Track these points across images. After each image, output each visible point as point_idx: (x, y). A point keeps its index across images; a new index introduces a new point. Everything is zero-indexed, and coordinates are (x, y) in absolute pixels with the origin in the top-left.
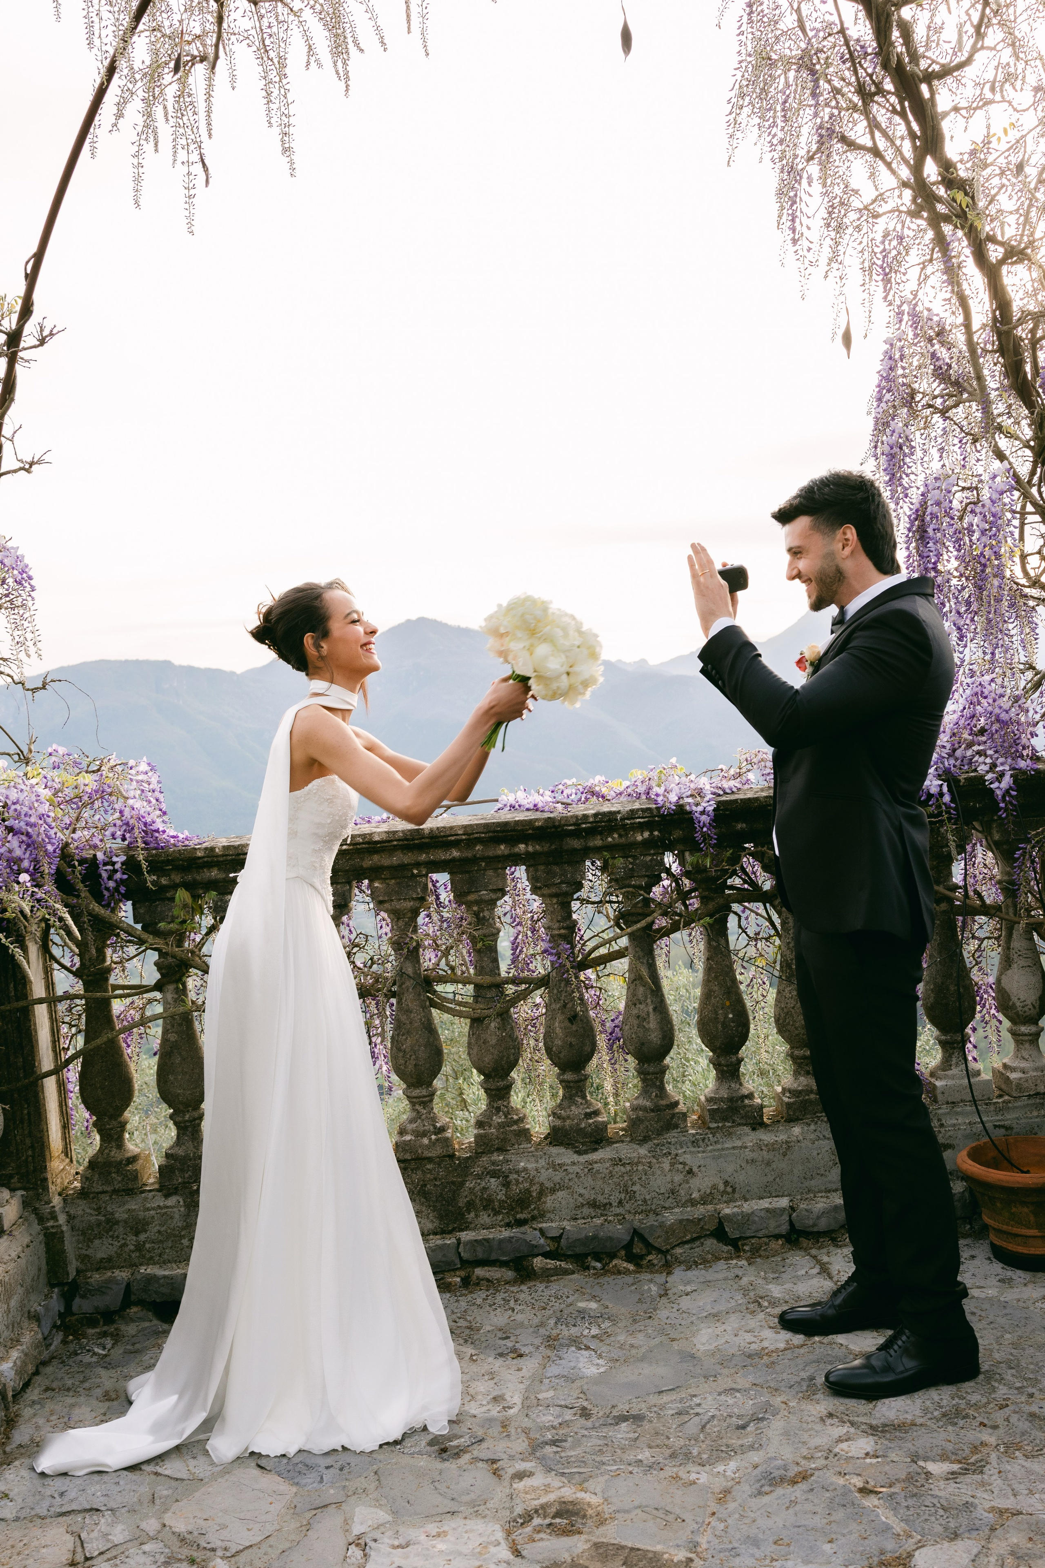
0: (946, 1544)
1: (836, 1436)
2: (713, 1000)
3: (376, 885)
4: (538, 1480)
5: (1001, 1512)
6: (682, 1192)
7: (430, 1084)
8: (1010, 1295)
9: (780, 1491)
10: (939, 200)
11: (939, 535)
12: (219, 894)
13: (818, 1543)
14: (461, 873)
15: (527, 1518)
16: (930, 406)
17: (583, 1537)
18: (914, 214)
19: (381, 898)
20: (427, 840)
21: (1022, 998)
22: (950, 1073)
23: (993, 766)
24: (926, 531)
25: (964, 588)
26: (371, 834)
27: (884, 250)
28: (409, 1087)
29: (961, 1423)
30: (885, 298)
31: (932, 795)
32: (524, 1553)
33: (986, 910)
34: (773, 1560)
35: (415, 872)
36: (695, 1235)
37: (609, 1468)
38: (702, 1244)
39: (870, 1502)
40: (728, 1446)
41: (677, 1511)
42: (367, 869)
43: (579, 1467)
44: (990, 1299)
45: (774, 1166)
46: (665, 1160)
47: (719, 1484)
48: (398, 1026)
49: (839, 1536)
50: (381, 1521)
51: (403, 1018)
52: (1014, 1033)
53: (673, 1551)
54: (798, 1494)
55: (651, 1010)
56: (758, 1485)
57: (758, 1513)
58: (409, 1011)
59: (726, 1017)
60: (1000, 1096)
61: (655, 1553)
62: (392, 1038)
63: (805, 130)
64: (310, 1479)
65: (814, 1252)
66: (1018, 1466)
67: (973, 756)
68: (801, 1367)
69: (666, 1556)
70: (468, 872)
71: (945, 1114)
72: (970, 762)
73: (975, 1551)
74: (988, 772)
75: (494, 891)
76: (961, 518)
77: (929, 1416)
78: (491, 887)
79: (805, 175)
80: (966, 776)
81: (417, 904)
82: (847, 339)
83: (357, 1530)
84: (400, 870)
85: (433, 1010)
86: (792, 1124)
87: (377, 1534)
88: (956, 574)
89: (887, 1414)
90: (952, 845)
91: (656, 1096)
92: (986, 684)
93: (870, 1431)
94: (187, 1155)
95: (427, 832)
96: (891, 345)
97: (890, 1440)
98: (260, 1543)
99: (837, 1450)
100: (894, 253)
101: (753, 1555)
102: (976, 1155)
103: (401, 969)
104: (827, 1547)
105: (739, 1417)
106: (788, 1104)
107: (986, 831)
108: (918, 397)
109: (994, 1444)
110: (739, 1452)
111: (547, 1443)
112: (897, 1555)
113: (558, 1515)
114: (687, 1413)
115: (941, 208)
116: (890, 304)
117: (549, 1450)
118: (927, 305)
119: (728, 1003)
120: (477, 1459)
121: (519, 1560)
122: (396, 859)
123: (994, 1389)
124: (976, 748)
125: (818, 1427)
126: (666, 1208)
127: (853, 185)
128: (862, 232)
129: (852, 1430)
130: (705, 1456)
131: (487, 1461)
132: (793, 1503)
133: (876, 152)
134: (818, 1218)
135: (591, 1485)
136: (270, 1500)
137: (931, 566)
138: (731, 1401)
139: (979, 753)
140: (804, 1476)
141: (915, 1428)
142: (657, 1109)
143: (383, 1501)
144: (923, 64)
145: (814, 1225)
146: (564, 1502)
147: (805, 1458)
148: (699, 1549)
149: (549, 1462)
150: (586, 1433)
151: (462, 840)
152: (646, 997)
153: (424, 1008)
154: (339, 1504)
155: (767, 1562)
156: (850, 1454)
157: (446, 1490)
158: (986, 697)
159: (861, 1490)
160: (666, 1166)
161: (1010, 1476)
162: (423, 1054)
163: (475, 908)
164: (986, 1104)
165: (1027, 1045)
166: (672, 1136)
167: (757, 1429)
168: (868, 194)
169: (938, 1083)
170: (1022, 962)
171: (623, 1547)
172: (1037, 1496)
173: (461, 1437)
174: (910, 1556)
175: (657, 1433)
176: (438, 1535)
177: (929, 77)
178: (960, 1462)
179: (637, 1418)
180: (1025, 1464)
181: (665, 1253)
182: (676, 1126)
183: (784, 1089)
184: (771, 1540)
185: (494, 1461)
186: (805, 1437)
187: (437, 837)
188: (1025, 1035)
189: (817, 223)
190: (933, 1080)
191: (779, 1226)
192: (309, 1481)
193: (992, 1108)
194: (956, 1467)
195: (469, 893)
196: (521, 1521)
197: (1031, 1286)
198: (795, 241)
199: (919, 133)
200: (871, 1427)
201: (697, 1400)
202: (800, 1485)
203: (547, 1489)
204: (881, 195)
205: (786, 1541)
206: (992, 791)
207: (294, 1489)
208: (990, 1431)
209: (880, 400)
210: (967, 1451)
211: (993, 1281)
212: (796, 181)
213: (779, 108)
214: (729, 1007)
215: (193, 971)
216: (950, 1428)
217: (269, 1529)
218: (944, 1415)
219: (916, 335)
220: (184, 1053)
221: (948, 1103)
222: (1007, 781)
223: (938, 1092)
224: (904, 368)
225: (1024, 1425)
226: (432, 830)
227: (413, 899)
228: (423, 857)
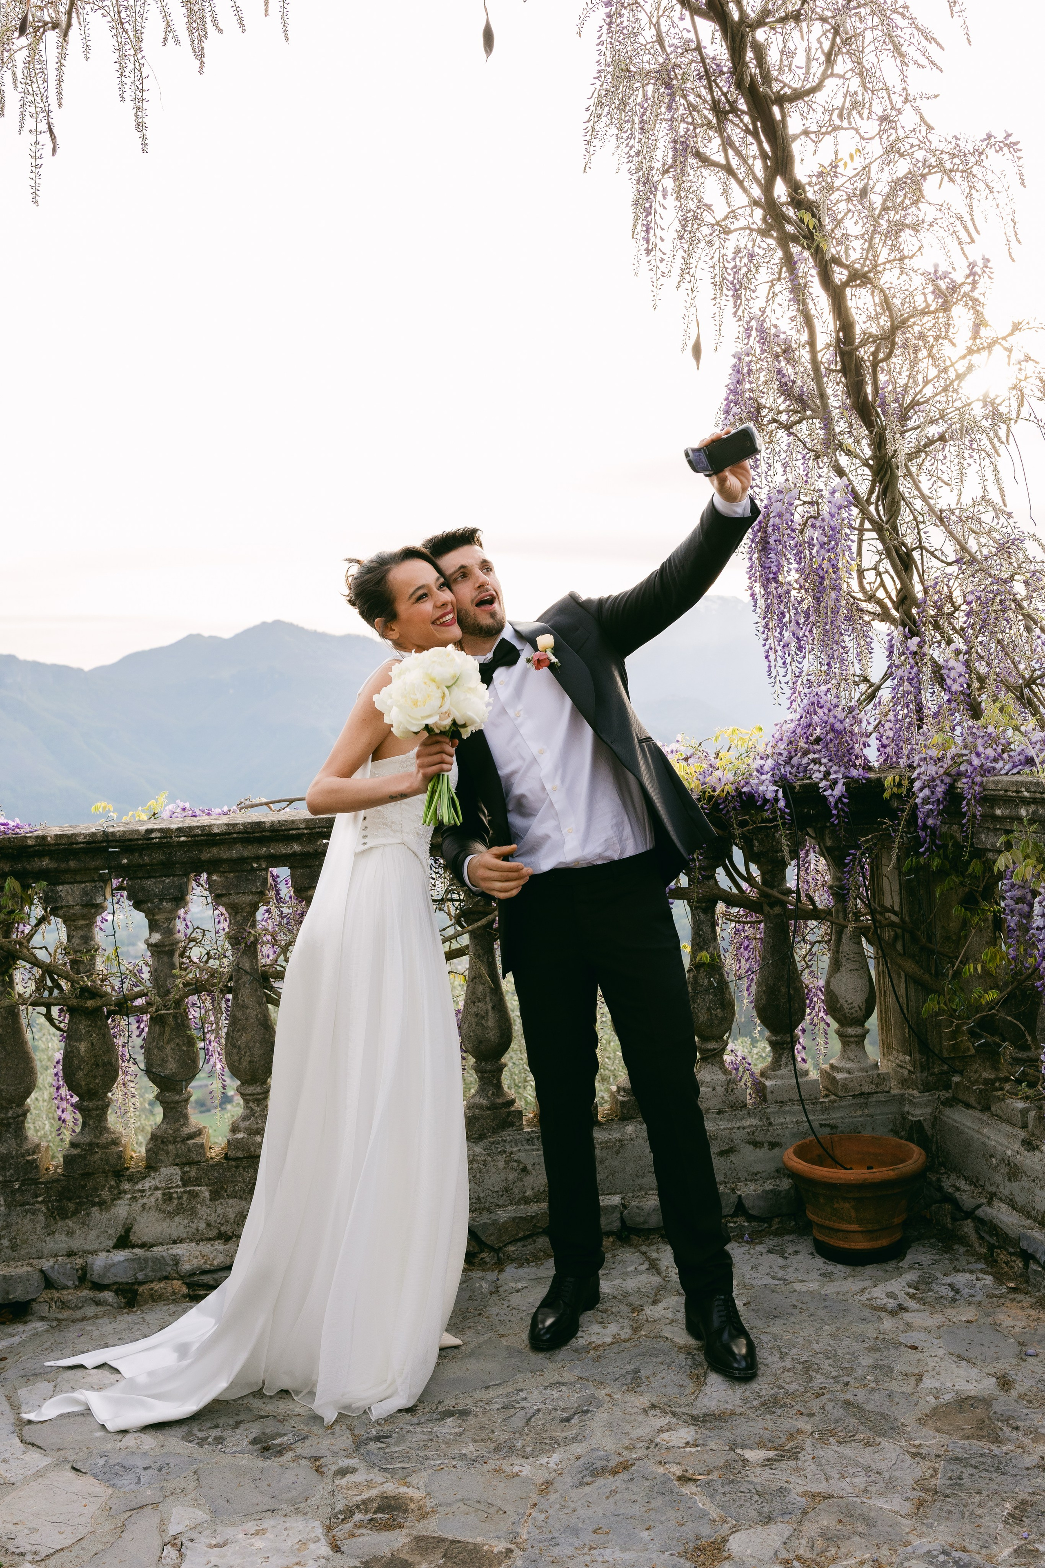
0: (759, 1528)
1: (658, 1427)
3: (214, 878)
4: (360, 1477)
5: (813, 1496)
6: (516, 1190)
8: (831, 1289)
9: (601, 1481)
10: (789, 220)
11: (780, 547)
12: (50, 884)
13: (636, 1531)
14: (302, 868)
15: (349, 1512)
16: (774, 421)
17: (404, 1531)
18: (764, 233)
19: (219, 892)
20: (268, 834)
21: (850, 1001)
22: (779, 1072)
23: (827, 774)
24: (768, 543)
25: (803, 600)
26: (210, 826)
27: (735, 267)
28: (245, 1083)
29: (779, 1411)
30: (735, 313)
31: (768, 801)
32: (343, 1549)
33: (816, 914)
34: (591, 1548)
35: (255, 865)
36: (527, 1233)
37: (433, 1463)
38: (535, 1241)
39: (688, 1489)
40: (551, 1438)
41: (499, 1503)
42: (206, 861)
43: (403, 1462)
44: (811, 1292)
45: (607, 1163)
46: (499, 1157)
47: (541, 1476)
48: (234, 1022)
49: (657, 1524)
50: (199, 1521)
51: (239, 1014)
52: (841, 1035)
53: (493, 1542)
54: (618, 1484)
55: (490, 1008)
56: (579, 1476)
57: (579, 1503)
58: (244, 1007)
60: (827, 1096)
61: (475, 1544)
62: (227, 1034)
63: (661, 144)
64: (127, 1480)
65: (644, 1248)
66: (830, 1452)
67: (809, 764)
68: (626, 1360)
69: (486, 1548)
70: (309, 867)
71: (774, 1113)
72: (805, 770)
73: (787, 1534)
74: (822, 780)
76: (802, 532)
77: (749, 1405)
79: (660, 188)
80: (801, 783)
81: (256, 899)
82: (697, 351)
83: (173, 1530)
84: (239, 865)
85: (270, 1006)
86: (626, 1123)
87: (194, 1534)
88: (797, 586)
89: (708, 1404)
90: (786, 849)
91: (493, 1094)
92: (822, 694)
93: (690, 1421)
94: (10, 1153)
95: (267, 825)
96: (740, 359)
97: (710, 1430)
98: (71, 1546)
99: (658, 1440)
100: (744, 270)
101: (572, 1544)
102: (801, 1153)
103: (238, 964)
104: (645, 1535)
105: (564, 1410)
106: (622, 1103)
107: (819, 838)
108: (764, 412)
109: (810, 1431)
110: (563, 1444)
111: (371, 1440)
112: (712, 1540)
113: (379, 1510)
114: (513, 1407)
115: (790, 228)
116: (740, 320)
117: (373, 1446)
118: (774, 321)
120: (299, 1457)
121: (338, 1555)
122: (235, 852)
123: (811, 1378)
124: (811, 756)
125: (641, 1418)
126: (499, 1206)
127: (706, 200)
128: (714, 248)
129: (674, 1420)
130: (529, 1449)
131: (310, 1458)
132: (614, 1492)
133: (729, 170)
134: (649, 1214)
135: (414, 1479)
136: (84, 1502)
137: (771, 576)
138: (556, 1395)
139: (814, 761)
140: (625, 1466)
141: (734, 1417)
142: (493, 1107)
143: (202, 1501)
144: (776, 87)
145: (645, 1222)
146: (386, 1498)
147: (627, 1448)
148: (519, 1540)
149: (373, 1458)
150: (411, 1428)
151: (303, 834)
152: (485, 995)
153: (260, 1004)
154: (155, 1505)
155: (586, 1550)
156: (671, 1444)
157: (266, 1488)
158: (822, 707)
159: (680, 1478)
160: (501, 1164)
161: (823, 1461)
162: (258, 1051)
164: (813, 1104)
165: (853, 1047)
166: (508, 1134)
167: (581, 1421)
168: (720, 210)
169: (768, 1083)
170: (850, 966)
171: (443, 1540)
172: (848, 1480)
173: (285, 1435)
174: (725, 1540)
175: (482, 1428)
176: (257, 1533)
177: (781, 100)
178: (776, 1449)
179: (464, 1413)
180: (838, 1449)
181: (497, 1251)
182: (512, 1124)
183: (619, 1088)
184: (590, 1529)
185: (317, 1459)
186: (628, 1428)
187: (278, 831)
188: (852, 1036)
189: (670, 235)
190: (762, 1080)
191: (610, 1224)
192: (126, 1482)
193: (818, 1107)
194: (772, 1454)
196: (342, 1517)
197: (850, 1280)
198: (648, 252)
199: (770, 154)
200: (693, 1417)
201: (523, 1394)
202: (621, 1475)
203: (370, 1484)
204: (733, 211)
205: (605, 1529)
206: (825, 798)
207: (110, 1491)
208: (806, 1418)
209: (727, 412)
210: (784, 1439)
211: (815, 1275)
212: (651, 192)
213: (637, 120)
215: (20, 963)
216: (768, 1417)
217: (82, 1532)
218: (763, 1404)
219: (763, 351)
220: (9, 1048)
221: (776, 1102)
222: (839, 789)
223: (768, 1091)
224: (750, 383)
225: (839, 1412)
226: (273, 823)
227: (252, 893)
228: (264, 850)
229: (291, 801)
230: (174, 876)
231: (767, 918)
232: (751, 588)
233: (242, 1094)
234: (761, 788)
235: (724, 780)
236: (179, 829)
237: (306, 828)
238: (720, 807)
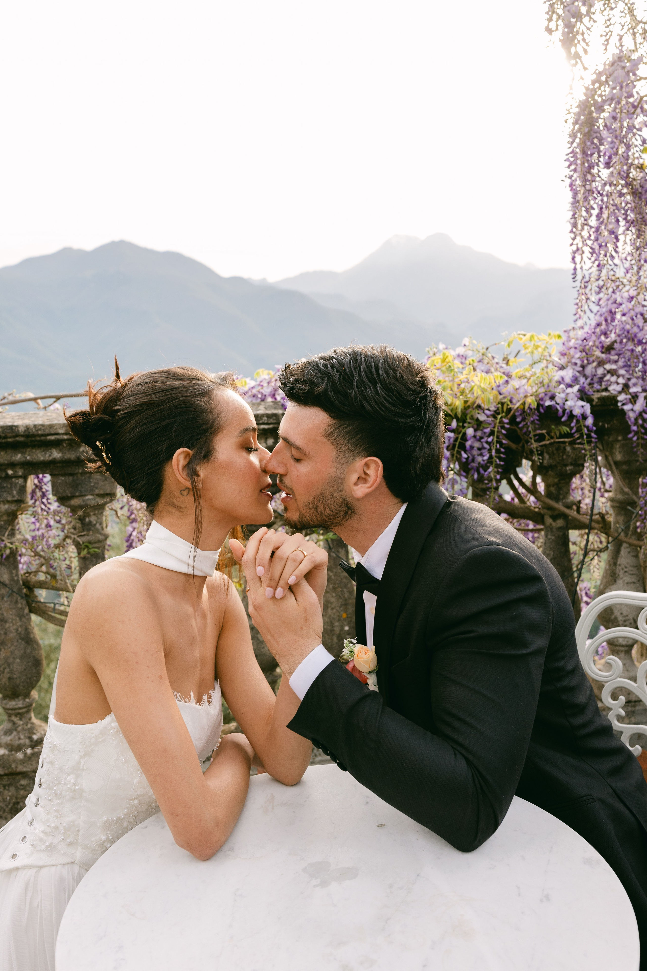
2: (330, 612)
7: (27, 695)
14: (64, 475)
20: (22, 439)
21: (625, 613)
23: (626, 387)
28: (6, 697)
31: (573, 417)
35: (10, 472)
59: (342, 629)
67: (604, 375)
70: (72, 475)
72: (601, 380)
74: (620, 393)
75: (102, 496)
78: (97, 491)
80: (599, 395)
81: (13, 507)
85: (33, 617)
95: (22, 429)
119: (344, 616)
124: (608, 367)
139: (612, 372)
151: (63, 440)
153: (21, 615)
162: (18, 666)
163: (80, 513)
170: (628, 578)
187: (33, 436)
188: (623, 646)
195: (72, 497)
206: (623, 413)
214: (345, 620)
222: (640, 403)
226: (27, 428)
227: (8, 502)
228: (18, 457)
229: (58, 398)
231: (549, 529)
235: (522, 393)
237: (66, 434)
238: (518, 420)
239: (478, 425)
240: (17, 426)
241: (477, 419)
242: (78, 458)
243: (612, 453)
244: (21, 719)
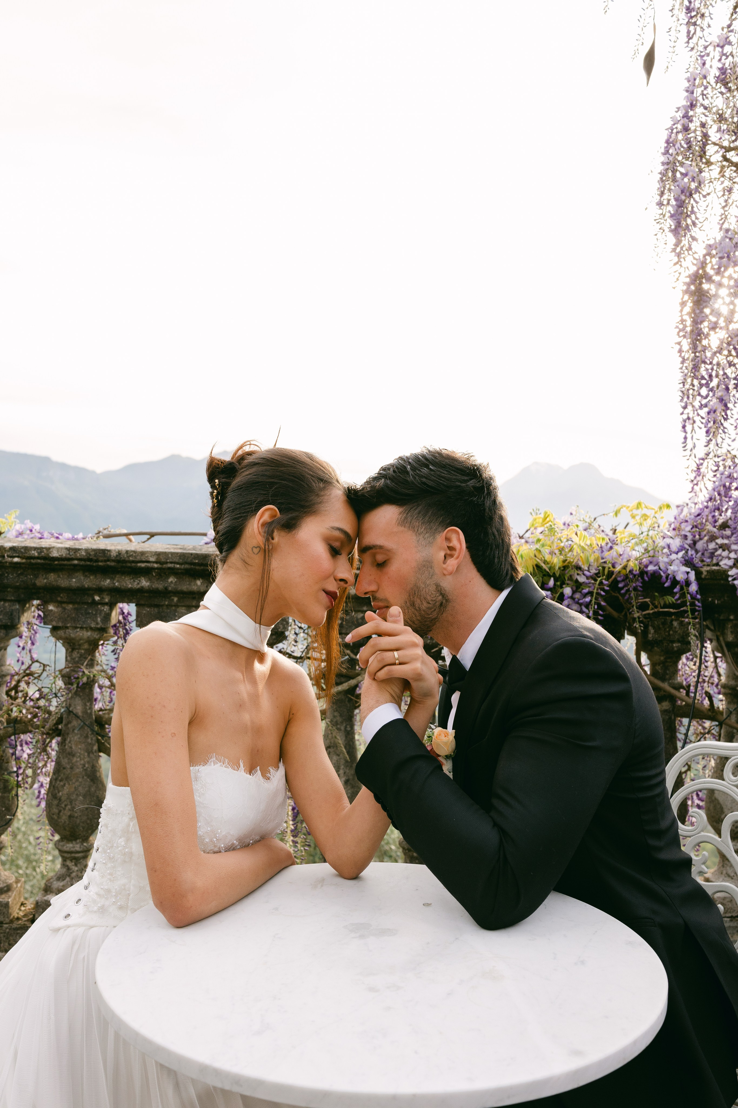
3: (51, 607)
7: (86, 840)
14: (150, 606)
19: (56, 624)
20: (113, 564)
23: (737, 561)
26: (48, 549)
28: (64, 838)
31: (676, 583)
35: (97, 598)
42: (39, 588)
48: (59, 769)
51: (64, 762)
58: (72, 754)
67: (716, 550)
70: (157, 606)
72: (712, 555)
74: (731, 567)
80: (708, 568)
81: (96, 635)
84: (79, 596)
85: (100, 755)
95: (114, 554)
103: (69, 705)
124: (720, 541)
139: (723, 547)
151: (153, 569)
153: (89, 752)
162: (80, 804)
187: (125, 561)
206: (734, 588)
226: (119, 553)
227: (92, 629)
228: (107, 583)
229: (152, 535)
230: (5, 600)
232: (679, 343)
233: (60, 851)
234: (672, 568)
235: (625, 557)
236: (13, 549)
237: (156, 562)
238: (620, 585)
239: (577, 586)
240: (109, 551)
241: (577, 581)
242: (166, 589)
243: (723, 634)
244: (76, 865)
